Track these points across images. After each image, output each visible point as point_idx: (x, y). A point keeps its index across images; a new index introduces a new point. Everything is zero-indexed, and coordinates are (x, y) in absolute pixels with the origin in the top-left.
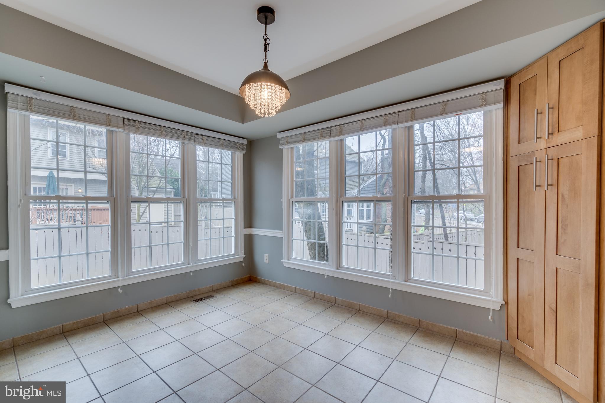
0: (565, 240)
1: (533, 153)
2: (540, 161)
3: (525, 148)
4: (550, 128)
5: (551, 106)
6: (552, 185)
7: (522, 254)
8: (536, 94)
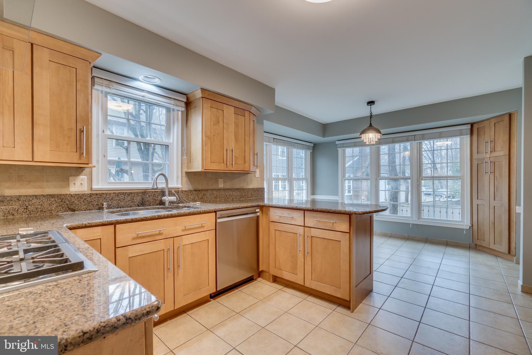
0: (497, 194)
1: (484, 158)
2: (487, 162)
3: (480, 156)
4: (491, 149)
5: (491, 141)
6: (492, 172)
7: (479, 202)
8: (485, 134)
